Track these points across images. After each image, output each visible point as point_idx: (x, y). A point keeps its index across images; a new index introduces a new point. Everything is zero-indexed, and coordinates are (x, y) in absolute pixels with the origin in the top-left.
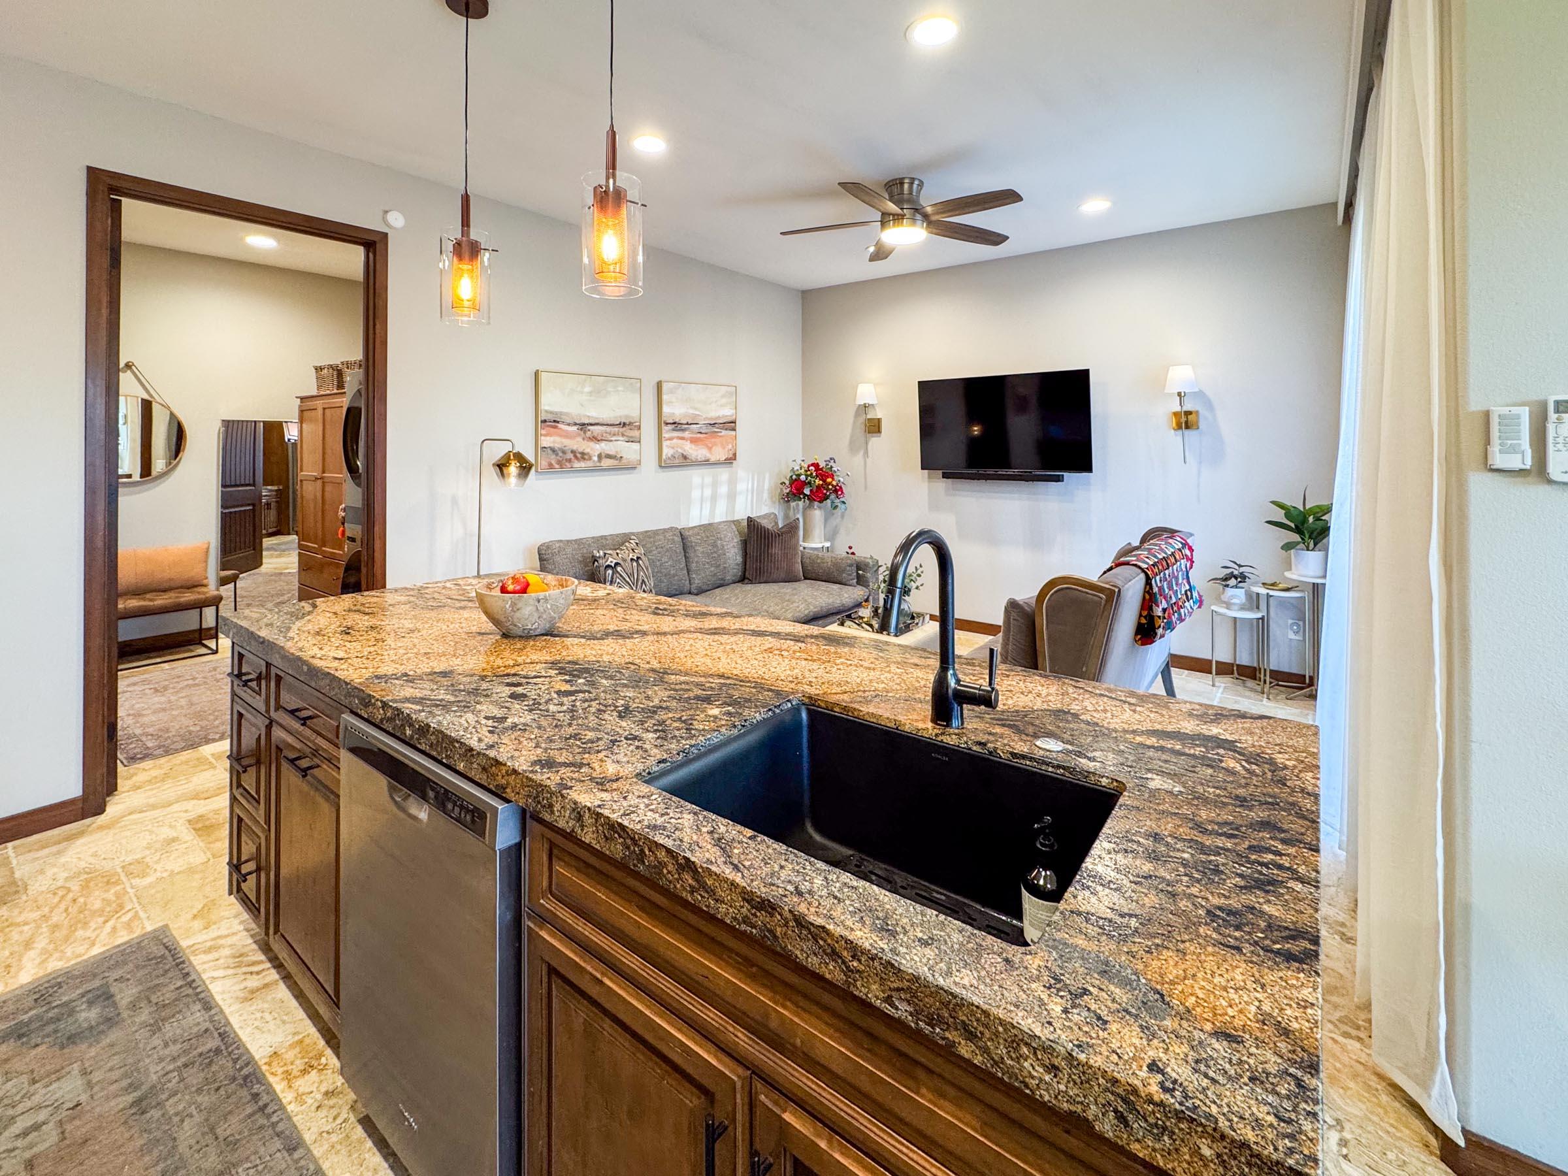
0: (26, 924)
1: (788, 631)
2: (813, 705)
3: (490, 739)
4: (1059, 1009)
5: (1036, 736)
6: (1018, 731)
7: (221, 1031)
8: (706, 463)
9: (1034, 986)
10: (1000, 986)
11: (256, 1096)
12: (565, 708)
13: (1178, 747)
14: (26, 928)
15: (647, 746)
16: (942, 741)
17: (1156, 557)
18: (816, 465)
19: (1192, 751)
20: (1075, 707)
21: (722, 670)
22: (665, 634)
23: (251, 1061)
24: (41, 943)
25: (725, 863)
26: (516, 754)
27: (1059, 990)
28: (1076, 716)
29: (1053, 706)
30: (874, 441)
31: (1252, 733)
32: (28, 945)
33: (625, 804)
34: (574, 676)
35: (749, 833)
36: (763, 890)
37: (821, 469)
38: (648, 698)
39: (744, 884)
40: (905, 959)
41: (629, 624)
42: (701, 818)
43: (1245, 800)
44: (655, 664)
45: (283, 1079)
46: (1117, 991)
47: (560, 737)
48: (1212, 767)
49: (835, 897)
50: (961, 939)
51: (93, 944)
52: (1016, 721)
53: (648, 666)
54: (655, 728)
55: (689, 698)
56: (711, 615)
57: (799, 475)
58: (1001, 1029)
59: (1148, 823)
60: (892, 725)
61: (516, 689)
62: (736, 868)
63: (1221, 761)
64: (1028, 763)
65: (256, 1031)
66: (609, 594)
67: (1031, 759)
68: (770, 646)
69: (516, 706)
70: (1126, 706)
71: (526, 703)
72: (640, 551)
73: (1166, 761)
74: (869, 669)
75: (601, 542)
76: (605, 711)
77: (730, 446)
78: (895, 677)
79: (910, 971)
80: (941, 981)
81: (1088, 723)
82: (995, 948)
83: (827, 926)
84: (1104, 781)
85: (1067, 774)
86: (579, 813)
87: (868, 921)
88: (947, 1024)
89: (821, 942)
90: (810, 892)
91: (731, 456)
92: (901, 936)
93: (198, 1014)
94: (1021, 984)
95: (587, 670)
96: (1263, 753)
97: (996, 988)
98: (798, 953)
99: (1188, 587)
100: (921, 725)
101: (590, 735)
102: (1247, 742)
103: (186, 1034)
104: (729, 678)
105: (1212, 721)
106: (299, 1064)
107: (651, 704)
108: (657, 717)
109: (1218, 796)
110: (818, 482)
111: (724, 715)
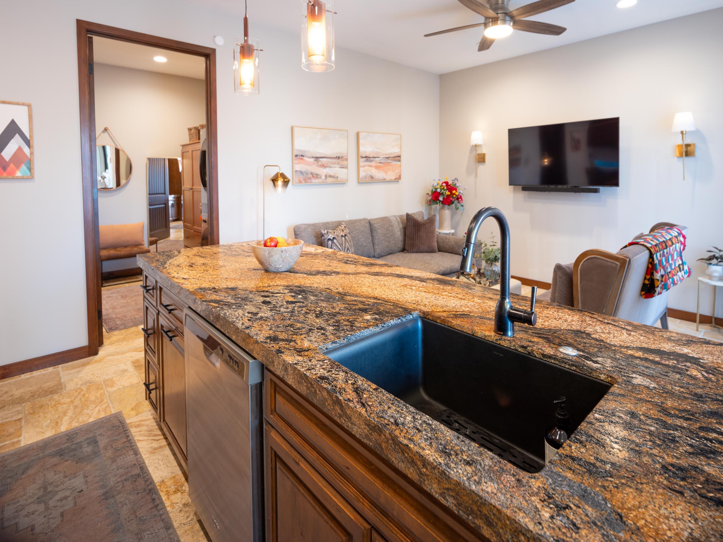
0: (65, 404)
1: (417, 275)
2: (426, 318)
3: (247, 324)
4: (547, 515)
5: (560, 345)
6: (548, 340)
7: (141, 466)
8: (384, 181)
9: (533, 498)
10: (511, 496)
11: (154, 500)
12: (289, 310)
13: (657, 359)
14: (64, 406)
15: (327, 334)
16: (500, 344)
17: (658, 240)
18: (447, 183)
19: (667, 363)
20: (589, 330)
21: (376, 295)
22: (349, 274)
23: (152, 482)
24: (70, 413)
25: (358, 402)
26: (259, 332)
27: (549, 503)
28: (589, 335)
29: (574, 328)
30: (481, 168)
31: (712, 354)
32: (65, 413)
33: (310, 363)
34: (297, 294)
35: (374, 386)
36: (376, 419)
37: (450, 185)
38: (333, 308)
39: (366, 415)
40: (453, 471)
41: (331, 268)
42: (349, 375)
43: (701, 396)
44: (341, 290)
45: (166, 494)
46: (590, 509)
47: (283, 326)
48: (680, 373)
49: (418, 429)
50: (491, 464)
51: (90, 417)
52: (548, 335)
53: (336, 291)
54: (334, 324)
55: (355, 309)
56: (376, 265)
57: (436, 189)
58: (508, 522)
59: (629, 405)
60: (470, 332)
61: (266, 299)
62: (363, 405)
63: (687, 370)
64: (553, 361)
65: (156, 469)
66: (323, 252)
67: (555, 359)
68: (406, 283)
69: (265, 307)
70: (624, 332)
71: (269, 306)
72: (347, 231)
73: (647, 368)
74: (462, 299)
75: (326, 225)
76: (309, 313)
77: (397, 171)
78: (476, 305)
79: (455, 478)
80: (473, 487)
81: (596, 340)
82: (512, 472)
83: (409, 445)
84: (603, 377)
85: (578, 370)
86: (286, 367)
87: (434, 445)
88: (476, 514)
89: (406, 455)
90: (403, 424)
91: (398, 177)
92: (453, 457)
93: (132, 456)
94: (525, 496)
95: (304, 291)
96: (719, 367)
97: (508, 496)
98: (393, 459)
99: (680, 262)
100: (487, 333)
101: (299, 325)
102: (708, 359)
103: (126, 465)
104: (379, 299)
105: (684, 345)
106: (173, 488)
107: (334, 311)
108: (336, 318)
109: (682, 392)
110: (448, 193)
111: (373, 319)
